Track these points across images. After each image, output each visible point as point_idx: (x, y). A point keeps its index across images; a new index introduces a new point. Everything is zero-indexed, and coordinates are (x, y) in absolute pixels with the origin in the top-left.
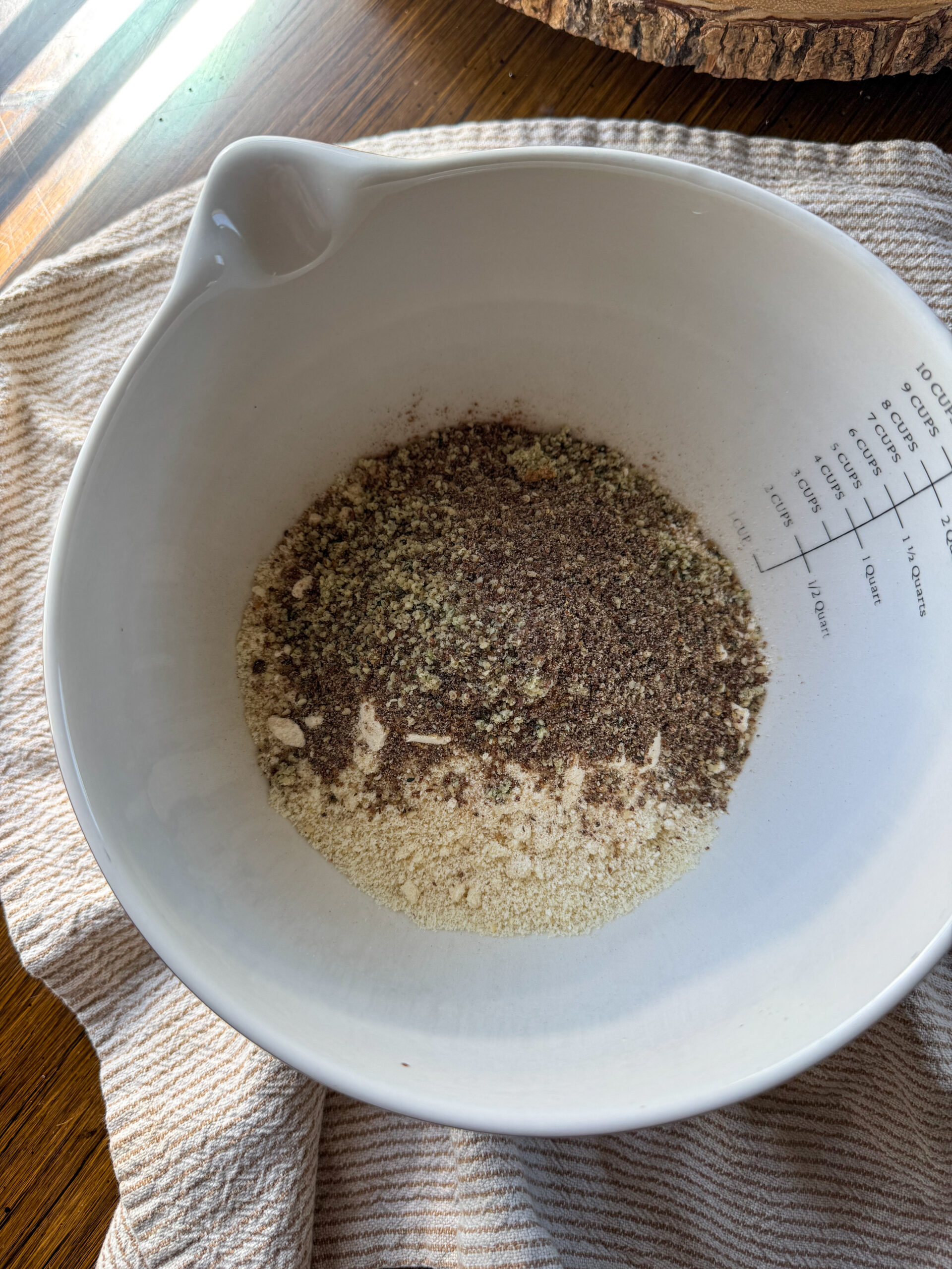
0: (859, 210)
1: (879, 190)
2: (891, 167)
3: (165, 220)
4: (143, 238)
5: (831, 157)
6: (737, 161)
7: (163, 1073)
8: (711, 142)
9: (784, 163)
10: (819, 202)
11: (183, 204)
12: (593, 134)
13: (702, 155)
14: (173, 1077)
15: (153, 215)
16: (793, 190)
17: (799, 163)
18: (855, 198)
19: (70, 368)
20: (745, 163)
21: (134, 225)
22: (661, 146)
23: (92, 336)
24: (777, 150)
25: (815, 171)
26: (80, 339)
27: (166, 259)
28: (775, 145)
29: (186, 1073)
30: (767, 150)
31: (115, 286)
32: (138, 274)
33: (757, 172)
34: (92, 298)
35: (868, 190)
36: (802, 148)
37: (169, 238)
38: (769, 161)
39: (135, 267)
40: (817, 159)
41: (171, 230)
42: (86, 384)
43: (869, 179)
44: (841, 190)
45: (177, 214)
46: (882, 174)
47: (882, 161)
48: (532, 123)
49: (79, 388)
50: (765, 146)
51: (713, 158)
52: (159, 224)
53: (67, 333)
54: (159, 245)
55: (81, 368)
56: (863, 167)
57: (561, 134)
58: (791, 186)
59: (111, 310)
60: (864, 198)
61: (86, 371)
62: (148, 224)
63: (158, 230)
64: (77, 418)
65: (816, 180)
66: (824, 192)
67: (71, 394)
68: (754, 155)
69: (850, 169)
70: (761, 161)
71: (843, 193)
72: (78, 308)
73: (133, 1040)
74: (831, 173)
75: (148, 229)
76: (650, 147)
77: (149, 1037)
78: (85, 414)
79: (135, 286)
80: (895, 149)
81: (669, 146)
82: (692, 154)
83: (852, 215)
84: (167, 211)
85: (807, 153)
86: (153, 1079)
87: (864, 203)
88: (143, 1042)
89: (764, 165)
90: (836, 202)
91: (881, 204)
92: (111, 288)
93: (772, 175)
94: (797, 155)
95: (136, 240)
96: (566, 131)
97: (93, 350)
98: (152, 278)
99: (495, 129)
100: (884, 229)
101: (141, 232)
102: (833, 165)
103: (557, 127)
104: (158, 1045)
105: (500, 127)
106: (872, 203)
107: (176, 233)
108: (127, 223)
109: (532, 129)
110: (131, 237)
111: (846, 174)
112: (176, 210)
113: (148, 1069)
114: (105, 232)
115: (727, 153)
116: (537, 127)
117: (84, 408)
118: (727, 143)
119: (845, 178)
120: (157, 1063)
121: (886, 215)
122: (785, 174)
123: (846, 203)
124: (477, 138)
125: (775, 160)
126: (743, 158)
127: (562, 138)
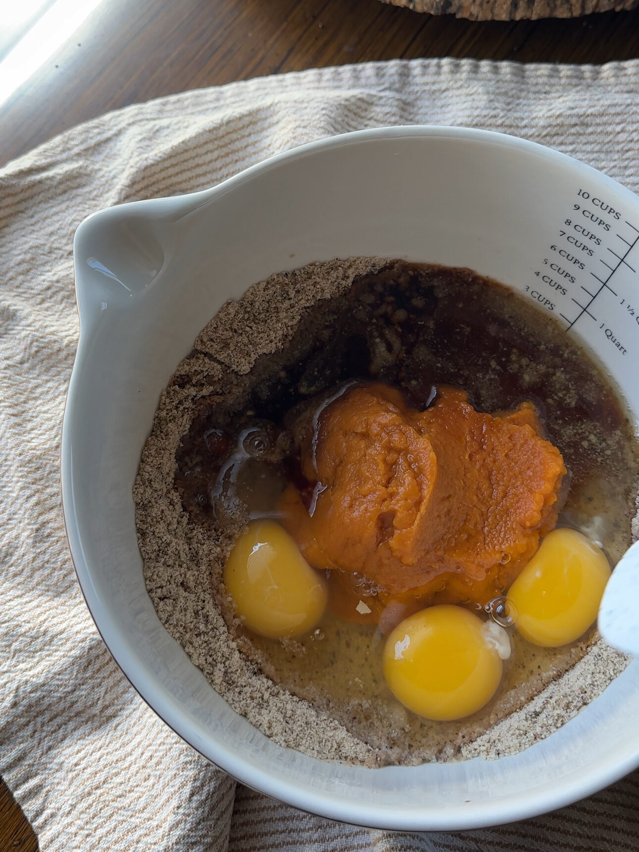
0: (612, 111)
1: (626, 95)
2: (633, 79)
3: (82, 143)
4: (64, 156)
5: (588, 75)
6: (517, 82)
7: (88, 836)
8: (496, 71)
9: (553, 81)
10: (582, 107)
11: (96, 131)
12: (406, 71)
13: (490, 80)
14: (97, 838)
15: (73, 139)
16: (561, 100)
17: (563, 81)
18: (608, 102)
19: (6, 253)
20: (523, 83)
21: (58, 146)
22: (458, 76)
23: (24, 228)
24: (546, 72)
25: (576, 85)
26: (14, 231)
27: (82, 171)
28: (544, 68)
29: (108, 833)
30: (539, 73)
31: (42, 191)
32: (61, 183)
33: (533, 89)
34: (25, 200)
35: (617, 96)
36: (565, 70)
37: (85, 156)
38: (540, 81)
39: (59, 177)
40: (577, 77)
41: (86, 150)
42: (19, 264)
43: (617, 89)
44: (597, 97)
45: (91, 138)
46: (627, 84)
47: (625, 75)
48: (360, 66)
49: (13, 267)
50: (537, 70)
51: (498, 82)
52: (77, 145)
53: (4, 227)
54: (77, 161)
55: (15, 252)
56: (612, 80)
57: (382, 73)
58: (559, 97)
59: (38, 209)
60: (615, 102)
61: (19, 254)
62: (68, 146)
63: (76, 150)
64: (11, 290)
65: (577, 92)
66: (585, 100)
67: (7, 272)
68: (529, 77)
69: (602, 82)
70: (534, 81)
71: (599, 100)
72: (13, 208)
73: (61, 812)
74: (589, 86)
75: (69, 149)
76: (449, 77)
77: (73, 806)
78: (18, 287)
79: (59, 191)
80: (633, 66)
81: (464, 76)
82: (482, 80)
83: (607, 115)
84: (83, 136)
85: (569, 73)
86: (81, 842)
87: (615, 105)
88: (69, 813)
89: (537, 84)
90: (594, 106)
91: (628, 105)
92: (40, 193)
93: (544, 90)
94: (562, 74)
95: (59, 158)
96: (385, 71)
97: (25, 239)
98: (72, 185)
99: (332, 73)
100: (633, 123)
101: (63, 151)
102: (589, 81)
103: (378, 68)
104: (82, 812)
105: (336, 71)
106: (621, 105)
107: (90, 152)
108: (52, 145)
109: (360, 71)
110: (55, 155)
111: (599, 86)
112: (91, 135)
113: (76, 834)
114: (35, 152)
115: (509, 77)
116: (363, 69)
117: (17, 283)
118: (508, 70)
119: (599, 89)
120: (82, 829)
121: (633, 113)
122: (554, 89)
123: (602, 106)
124: (319, 81)
125: (545, 79)
126: (521, 80)
127: (383, 76)
